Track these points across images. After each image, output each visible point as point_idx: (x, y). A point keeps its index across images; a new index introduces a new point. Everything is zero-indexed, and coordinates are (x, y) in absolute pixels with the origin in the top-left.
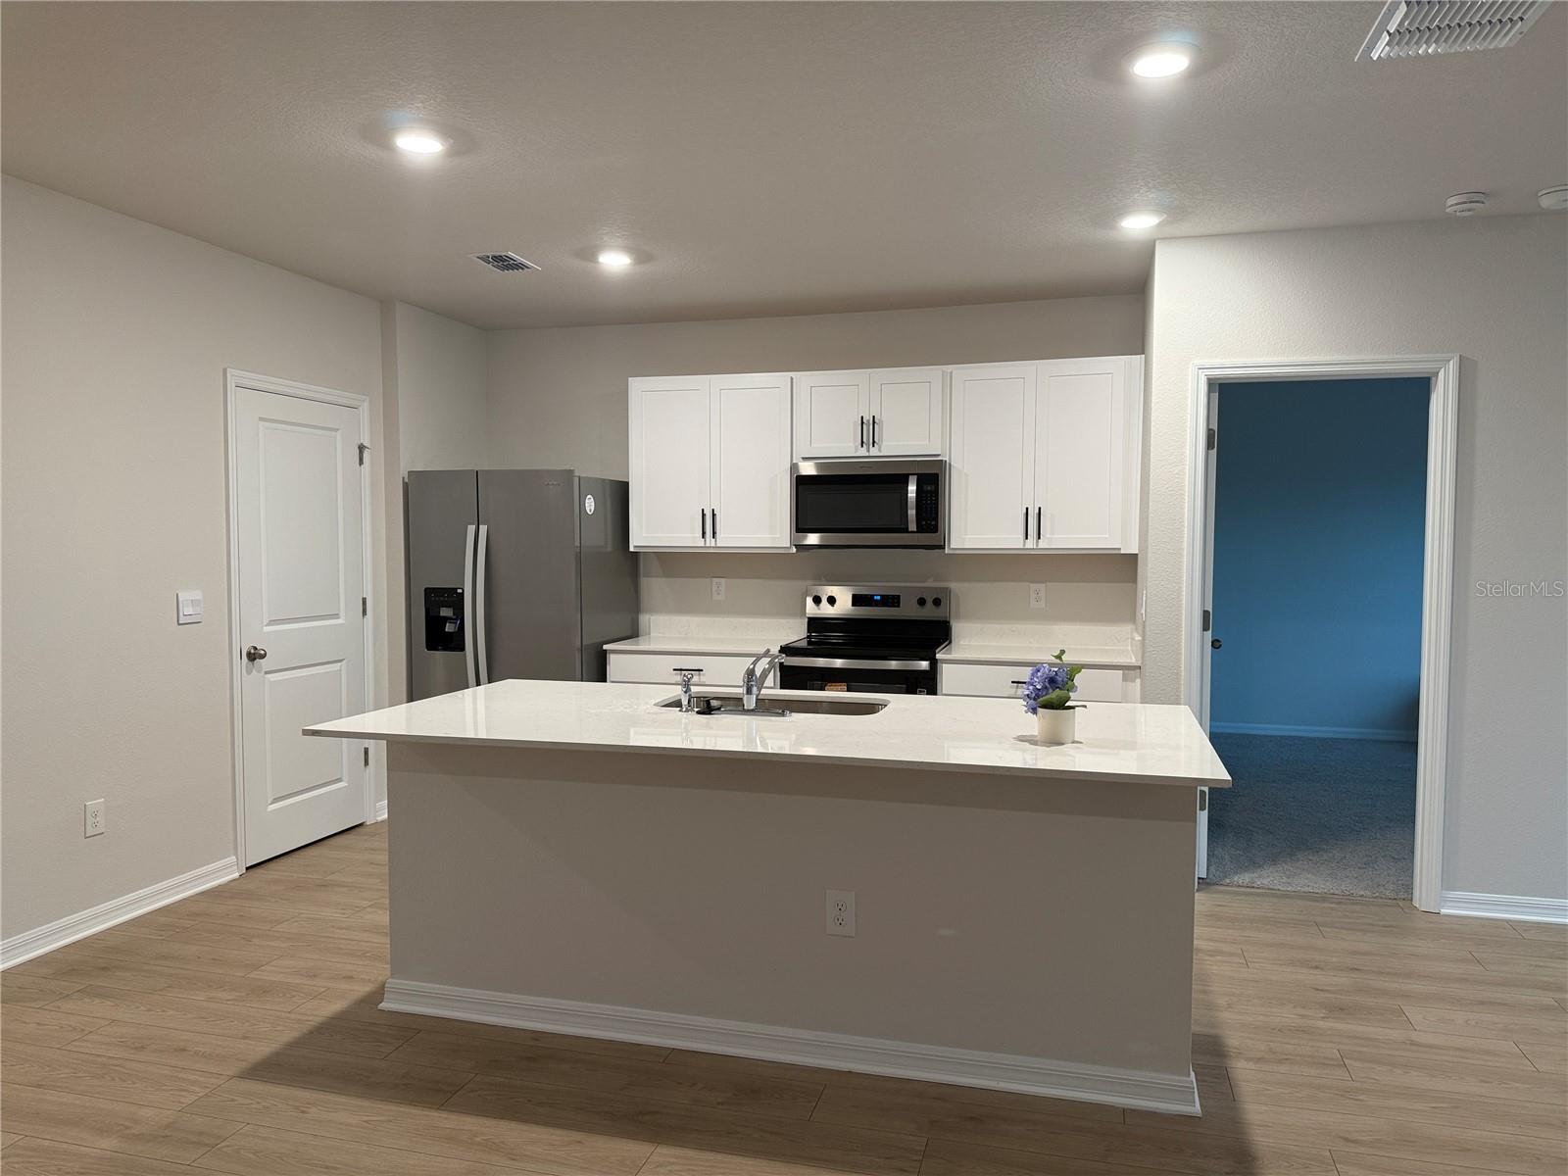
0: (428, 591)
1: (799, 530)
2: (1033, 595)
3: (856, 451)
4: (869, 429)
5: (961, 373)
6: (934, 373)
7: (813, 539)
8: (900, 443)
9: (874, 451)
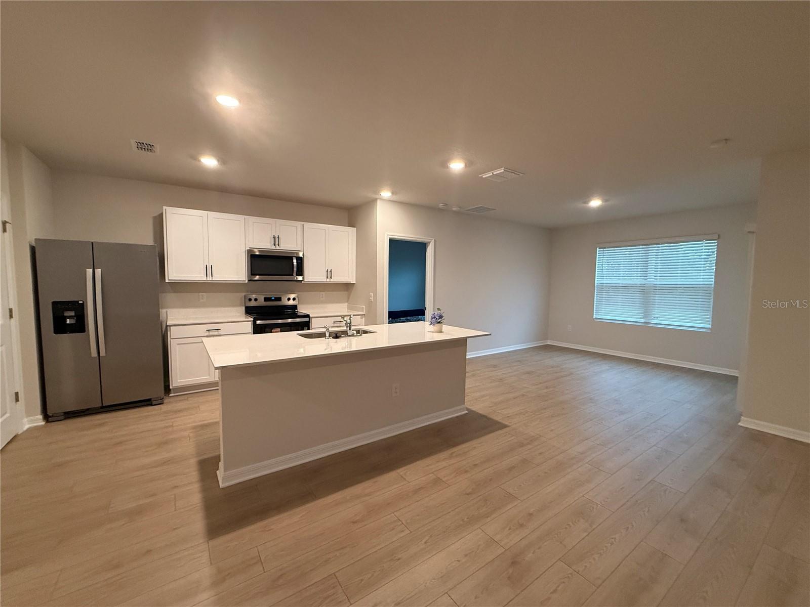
0: (54, 303)
1: (252, 274)
2: (321, 296)
3: (271, 247)
4: (276, 240)
5: (307, 225)
6: (299, 224)
7: (257, 277)
8: (287, 245)
9: (278, 248)
